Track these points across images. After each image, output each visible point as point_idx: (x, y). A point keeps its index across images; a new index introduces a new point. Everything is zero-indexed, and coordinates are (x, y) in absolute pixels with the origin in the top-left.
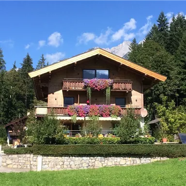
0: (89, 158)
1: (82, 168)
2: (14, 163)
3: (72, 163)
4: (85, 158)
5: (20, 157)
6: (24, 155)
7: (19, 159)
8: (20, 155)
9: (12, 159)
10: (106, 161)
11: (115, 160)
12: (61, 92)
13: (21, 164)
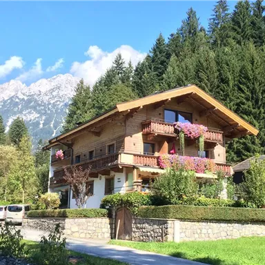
0: (226, 225)
1: (220, 238)
2: (82, 231)
3: (210, 231)
4: (223, 225)
5: (90, 222)
6: (94, 220)
7: (89, 224)
8: (88, 219)
9: (79, 225)
10: (243, 229)
11: (252, 229)
12: (140, 135)
13: (90, 232)
